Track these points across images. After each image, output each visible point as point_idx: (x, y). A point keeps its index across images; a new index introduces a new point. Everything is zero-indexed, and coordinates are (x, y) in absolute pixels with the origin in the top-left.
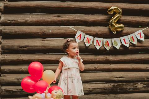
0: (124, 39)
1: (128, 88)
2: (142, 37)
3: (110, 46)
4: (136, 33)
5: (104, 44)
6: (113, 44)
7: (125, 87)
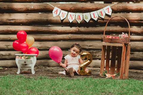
0: (94, 14)
1: (97, 55)
2: (109, 11)
3: (82, 19)
4: (105, 8)
5: (76, 17)
6: (84, 17)
7: (95, 54)
